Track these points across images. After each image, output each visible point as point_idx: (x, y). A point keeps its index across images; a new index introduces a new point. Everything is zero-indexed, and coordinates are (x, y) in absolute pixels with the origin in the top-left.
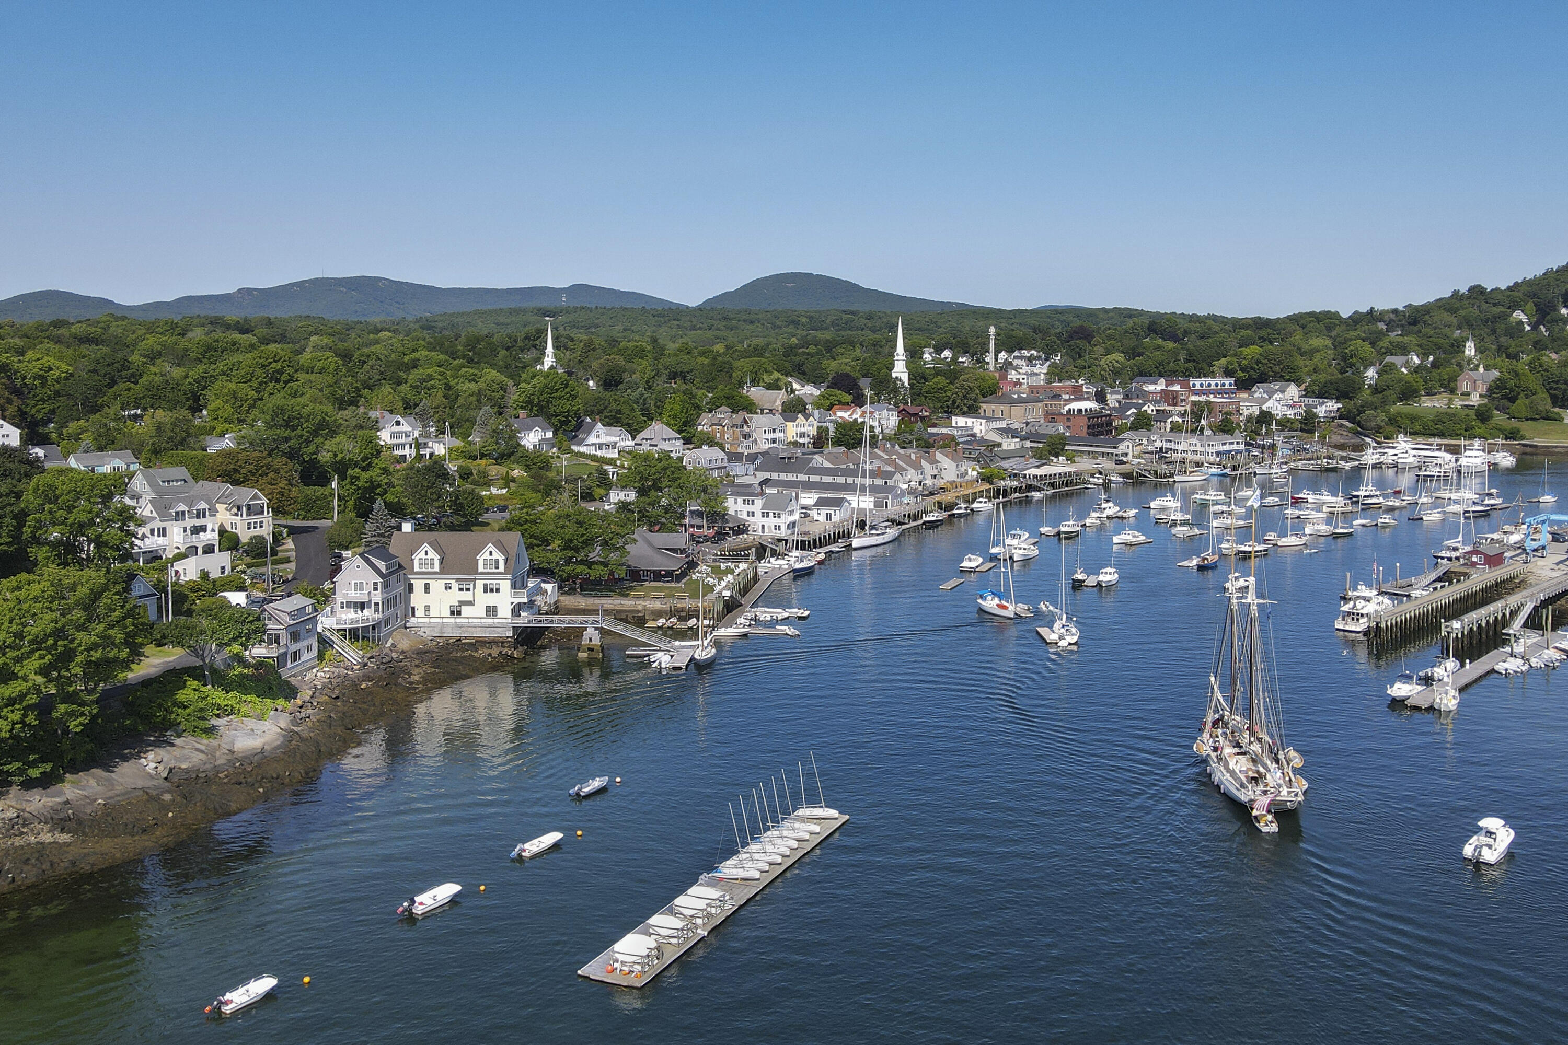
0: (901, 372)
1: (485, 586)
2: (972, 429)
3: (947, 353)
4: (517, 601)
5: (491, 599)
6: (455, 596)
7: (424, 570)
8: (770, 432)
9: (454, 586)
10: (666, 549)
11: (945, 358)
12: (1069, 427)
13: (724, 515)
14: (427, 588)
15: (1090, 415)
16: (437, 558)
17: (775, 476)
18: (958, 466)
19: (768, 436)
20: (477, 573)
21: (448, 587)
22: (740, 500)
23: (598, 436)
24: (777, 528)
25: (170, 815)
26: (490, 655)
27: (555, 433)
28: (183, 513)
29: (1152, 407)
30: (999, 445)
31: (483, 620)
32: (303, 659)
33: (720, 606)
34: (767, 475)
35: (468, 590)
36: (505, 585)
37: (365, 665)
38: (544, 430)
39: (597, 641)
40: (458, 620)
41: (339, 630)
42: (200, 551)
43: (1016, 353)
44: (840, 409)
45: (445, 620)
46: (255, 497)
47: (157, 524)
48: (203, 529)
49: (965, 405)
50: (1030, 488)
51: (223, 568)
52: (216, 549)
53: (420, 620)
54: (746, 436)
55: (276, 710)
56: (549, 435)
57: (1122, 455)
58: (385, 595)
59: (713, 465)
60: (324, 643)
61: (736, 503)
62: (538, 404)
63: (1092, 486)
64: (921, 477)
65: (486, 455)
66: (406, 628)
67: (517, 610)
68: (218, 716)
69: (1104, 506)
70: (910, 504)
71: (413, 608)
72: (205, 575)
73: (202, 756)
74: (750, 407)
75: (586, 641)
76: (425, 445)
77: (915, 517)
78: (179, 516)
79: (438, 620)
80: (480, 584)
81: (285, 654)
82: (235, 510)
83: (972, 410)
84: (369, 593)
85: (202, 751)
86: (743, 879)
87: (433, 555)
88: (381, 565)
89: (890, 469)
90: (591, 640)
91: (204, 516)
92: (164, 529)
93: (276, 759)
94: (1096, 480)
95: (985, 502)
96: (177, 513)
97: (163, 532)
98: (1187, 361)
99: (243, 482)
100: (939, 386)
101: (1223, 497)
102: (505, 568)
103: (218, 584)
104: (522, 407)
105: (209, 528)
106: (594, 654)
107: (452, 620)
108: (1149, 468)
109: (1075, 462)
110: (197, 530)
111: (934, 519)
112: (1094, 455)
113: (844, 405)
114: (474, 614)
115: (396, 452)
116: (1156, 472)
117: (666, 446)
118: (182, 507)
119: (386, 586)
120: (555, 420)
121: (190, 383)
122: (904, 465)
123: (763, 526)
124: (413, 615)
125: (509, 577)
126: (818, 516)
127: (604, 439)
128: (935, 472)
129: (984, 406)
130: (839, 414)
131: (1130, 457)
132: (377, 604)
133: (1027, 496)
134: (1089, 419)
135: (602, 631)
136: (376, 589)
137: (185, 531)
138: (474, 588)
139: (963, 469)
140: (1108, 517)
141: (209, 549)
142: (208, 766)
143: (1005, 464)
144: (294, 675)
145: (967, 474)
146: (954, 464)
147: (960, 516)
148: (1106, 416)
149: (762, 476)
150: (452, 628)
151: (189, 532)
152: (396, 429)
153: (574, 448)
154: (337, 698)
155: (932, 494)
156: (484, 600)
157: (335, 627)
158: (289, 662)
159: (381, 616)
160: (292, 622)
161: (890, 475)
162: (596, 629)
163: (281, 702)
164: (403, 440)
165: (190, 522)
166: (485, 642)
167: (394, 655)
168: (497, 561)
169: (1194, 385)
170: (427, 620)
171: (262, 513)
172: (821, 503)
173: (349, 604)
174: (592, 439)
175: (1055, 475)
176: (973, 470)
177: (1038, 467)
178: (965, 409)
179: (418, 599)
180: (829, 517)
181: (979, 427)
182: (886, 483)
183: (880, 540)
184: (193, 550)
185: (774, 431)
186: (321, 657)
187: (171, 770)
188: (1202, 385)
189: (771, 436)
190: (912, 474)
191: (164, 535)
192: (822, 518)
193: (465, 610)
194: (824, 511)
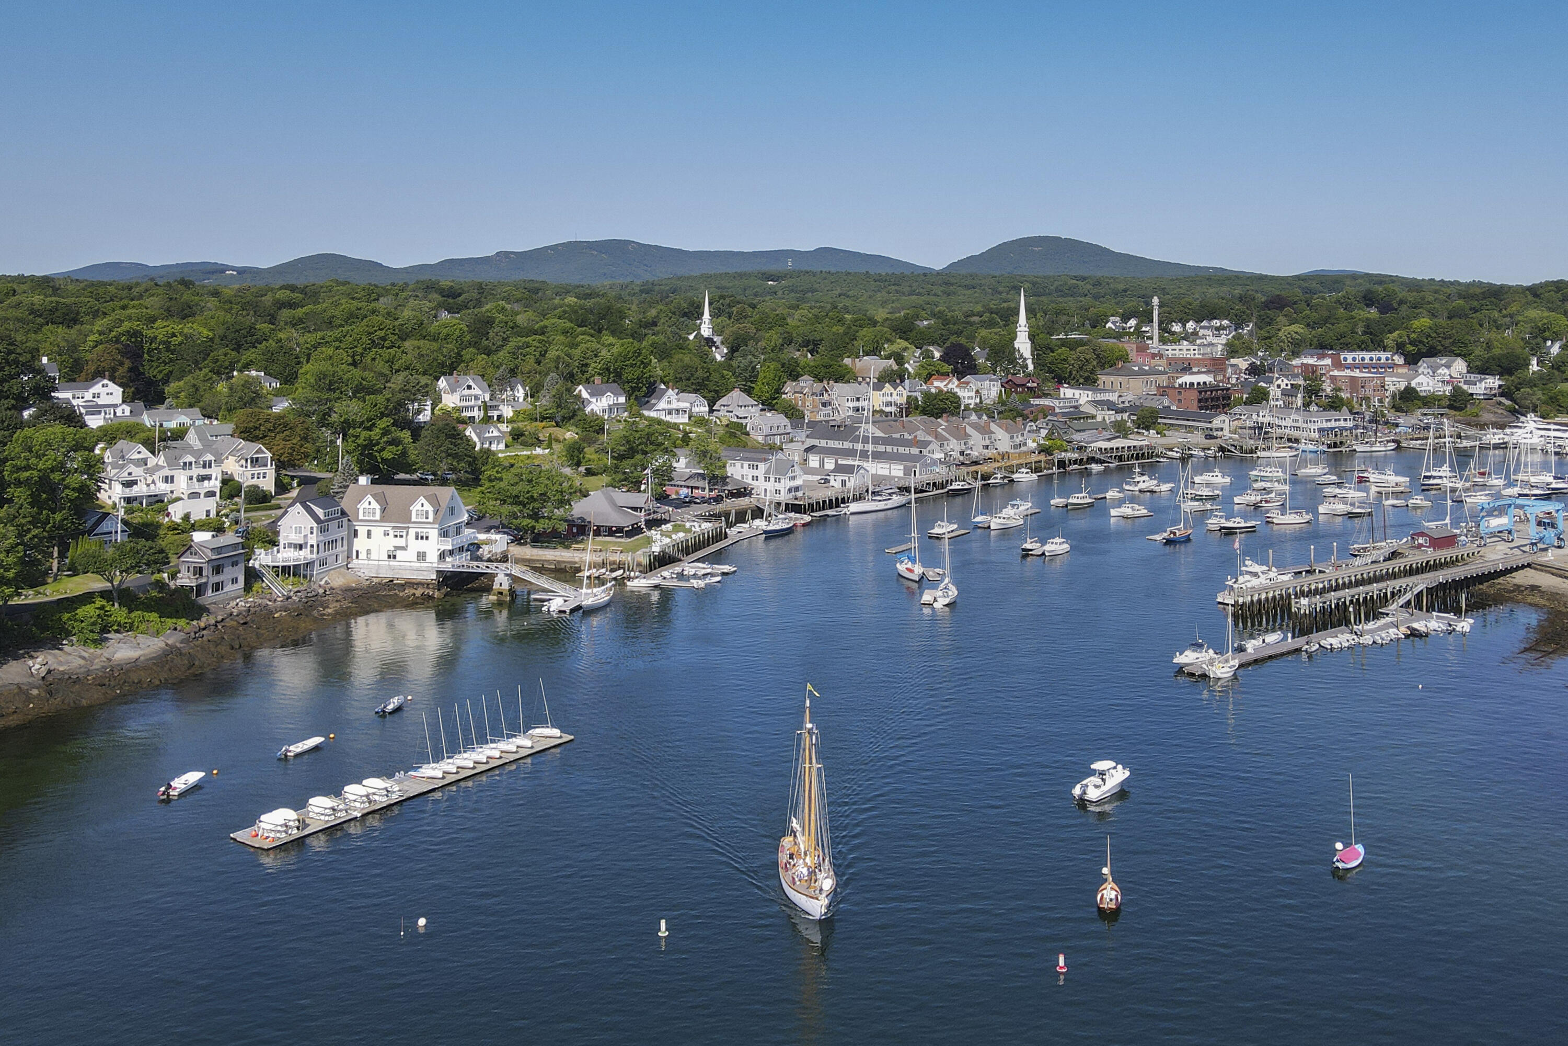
0: (1023, 345)
1: (417, 534)
2: (1077, 401)
3: (1133, 322)
4: (443, 548)
5: (422, 545)
6: (391, 542)
7: (367, 518)
8: (852, 400)
9: (391, 533)
10: (632, 508)
11: (1130, 328)
12: (1180, 401)
13: (724, 479)
14: (369, 534)
15: (1202, 388)
16: (378, 507)
17: (823, 443)
18: (1012, 437)
19: (851, 404)
20: (410, 522)
21: (386, 534)
22: (746, 465)
23: (669, 402)
24: (778, 492)
25: (31, 705)
26: (414, 594)
27: (628, 398)
28: (191, 463)
29: (1286, 381)
30: (1093, 417)
31: (412, 564)
32: (225, 590)
33: (645, 561)
34: (815, 442)
35: (401, 536)
36: (434, 533)
37: (290, 597)
38: (616, 395)
39: (506, 587)
40: (391, 563)
41: (274, 567)
42: (202, 496)
44: (937, 379)
45: (381, 563)
46: (259, 451)
47: (167, 472)
48: (208, 478)
49: (1081, 376)
50: (1092, 460)
51: (208, 512)
52: (218, 494)
53: (360, 562)
54: (824, 405)
55: (175, 629)
56: (622, 400)
57: (1217, 430)
58: (322, 538)
59: (774, 431)
60: (252, 576)
61: (742, 467)
62: (615, 370)
63: (1165, 460)
64: (963, 447)
65: (547, 418)
66: (348, 569)
67: (442, 556)
68: (117, 631)
69: (1138, 479)
70: (940, 473)
71: (357, 552)
72: (186, 517)
73: (82, 662)
74: (843, 376)
75: (496, 586)
76: (495, 408)
77: (943, 486)
78: (187, 466)
79: (376, 563)
80: (412, 532)
81: (206, 584)
82: (243, 462)
83: (1089, 382)
84: (306, 536)
85: (84, 658)
86: (429, 778)
87: (375, 505)
88: (320, 512)
89: (930, 439)
90: (501, 585)
91: (210, 467)
92: (172, 477)
93: (145, 668)
94: (1174, 454)
95: (1027, 473)
96: (185, 464)
97: (169, 479)
98: (1365, 333)
99: (261, 438)
100: (1062, 357)
102: (434, 518)
103: (197, 525)
104: (599, 374)
105: (213, 477)
106: (502, 598)
107: (387, 563)
108: (1235, 443)
109: (1165, 435)
110: (203, 478)
111: (960, 487)
112: (1189, 429)
113: (944, 375)
114: (407, 557)
115: (464, 414)
116: (1242, 447)
117: (741, 412)
118: (189, 458)
119: (323, 530)
120: (627, 387)
122: (947, 436)
123: (766, 490)
124: (357, 557)
125: (437, 526)
126: (835, 482)
127: (675, 405)
128: (987, 442)
129: (1103, 378)
130: (936, 384)
131: (1226, 433)
132: (312, 546)
133: (1086, 468)
134: (1200, 392)
135: (514, 579)
136: (312, 533)
137: (191, 478)
138: (407, 535)
139: (1018, 440)
141: (211, 494)
142: (83, 670)
143: (1077, 437)
144: (215, 603)
145: (1025, 444)
146: (1008, 436)
147: (995, 486)
148: (1223, 390)
149: (810, 442)
150: (386, 572)
151: (195, 480)
152: (466, 392)
153: (646, 413)
154: (245, 623)
155: (976, 463)
156: (416, 546)
157: (270, 564)
158: (210, 591)
159: (314, 556)
160: (214, 557)
161: (926, 444)
162: (507, 575)
163: (182, 623)
164: (473, 403)
165: (196, 471)
166: (414, 584)
167: (321, 591)
168: (427, 512)
169: (1345, 359)
170: (366, 562)
171: (266, 466)
172: (839, 469)
173: (290, 545)
174: (662, 405)
175: (1123, 448)
176: (1034, 441)
177: (1109, 440)
178: (1081, 380)
179: (360, 544)
180: (844, 483)
181: (1082, 397)
182: (921, 452)
183: (881, 506)
184: (194, 495)
185: (858, 399)
186: (248, 588)
187: (49, 672)
188: (1354, 359)
189: (856, 404)
190: (954, 446)
191: (172, 482)
192: (837, 485)
193: (399, 554)
194: (840, 478)
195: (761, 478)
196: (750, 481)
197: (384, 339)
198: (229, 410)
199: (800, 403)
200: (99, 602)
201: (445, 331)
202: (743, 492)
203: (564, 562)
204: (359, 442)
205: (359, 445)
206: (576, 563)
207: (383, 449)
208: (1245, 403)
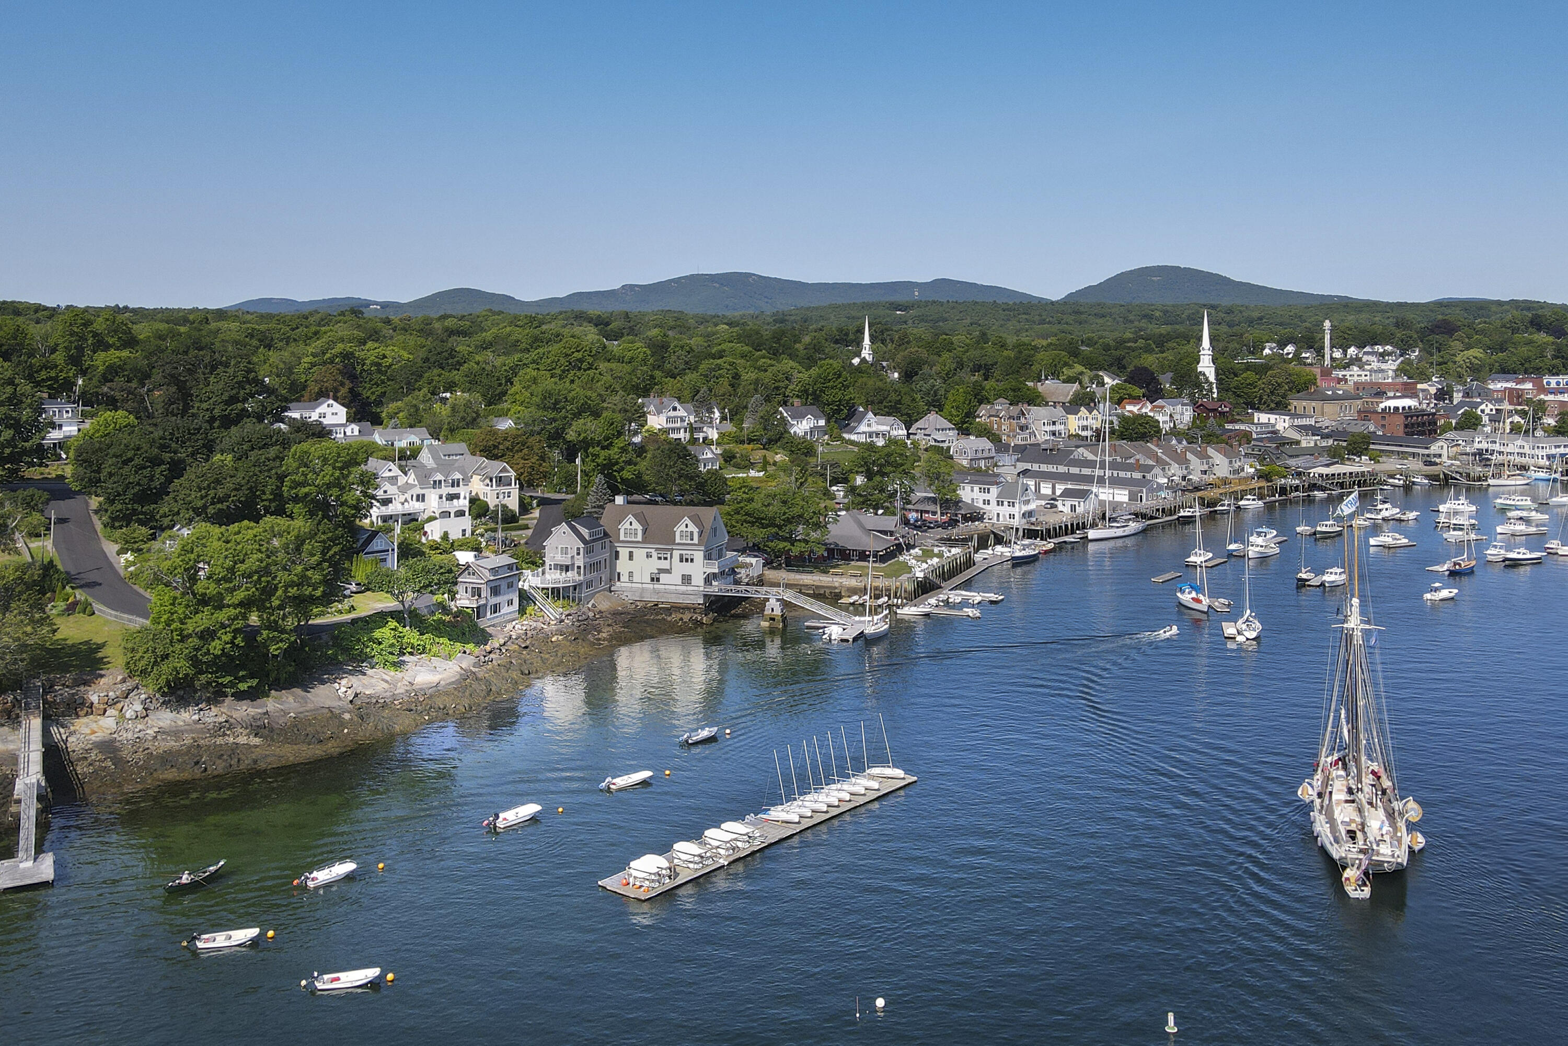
0: (1206, 367)
1: (681, 556)
2: (1274, 426)
3: (1290, 348)
4: (709, 571)
5: (687, 568)
6: (655, 564)
7: (628, 539)
8: (1049, 424)
9: (655, 554)
10: (878, 531)
11: (1288, 354)
12: (1383, 426)
13: (958, 502)
14: (631, 556)
15: (1408, 413)
16: (640, 528)
17: (1035, 467)
18: (1231, 462)
19: (1048, 428)
20: (674, 543)
21: (649, 556)
22: (976, 489)
23: (869, 425)
24: (1012, 516)
25: (346, 731)
26: (681, 619)
27: (828, 421)
28: (440, 482)
29: (1490, 406)
30: (1298, 443)
31: (678, 587)
32: (503, 611)
33: (910, 587)
34: (1028, 466)
35: (666, 559)
36: (699, 556)
37: (562, 621)
38: (817, 418)
39: (778, 612)
40: (656, 586)
41: (543, 589)
42: (452, 515)
43: (1367, 349)
44: (1130, 403)
45: (644, 586)
46: (504, 470)
47: (418, 491)
48: (457, 496)
49: (1272, 401)
50: (1313, 487)
51: (464, 531)
52: (467, 514)
53: (623, 585)
54: (1022, 428)
55: (465, 652)
56: (822, 423)
57: (1435, 456)
58: (588, 560)
59: (980, 455)
60: (525, 598)
61: (972, 491)
62: (814, 392)
63: (1389, 487)
64: (1185, 472)
65: (754, 440)
66: (611, 591)
67: (708, 580)
68: (411, 654)
69: (1380, 507)
70: (1166, 498)
71: (619, 574)
72: (445, 536)
73: (386, 685)
74: (1035, 399)
75: (767, 612)
76: (700, 430)
77: (1171, 512)
78: (437, 484)
79: (640, 585)
80: (676, 554)
81: (485, 605)
82: (488, 481)
83: (1280, 407)
84: (573, 557)
85: (387, 682)
86: (783, 822)
87: (637, 526)
88: (585, 532)
89: (1151, 463)
90: (773, 610)
91: (458, 485)
92: (423, 495)
93: (447, 694)
94: (1397, 481)
95: (1254, 500)
96: (435, 482)
97: (421, 498)
98: (1555, 357)
99: (501, 457)
100: (1248, 381)
101: (1529, 503)
102: (699, 540)
103: (456, 544)
104: (798, 396)
105: (462, 496)
106: (775, 624)
107: (651, 586)
108: (1461, 470)
109: (1379, 462)
110: (452, 497)
111: (1190, 514)
112: (1402, 455)
113: (1135, 399)
114: (671, 581)
115: (671, 436)
116: (1468, 475)
117: (939, 436)
118: (439, 477)
119: (588, 551)
120: (827, 409)
121: (506, 370)
122: (1168, 460)
123: (998, 515)
124: (619, 579)
125: (703, 548)
126: (1064, 507)
127: (875, 428)
128: (1205, 467)
129: (1295, 403)
130: (1129, 408)
131: (1444, 458)
132: (579, 567)
133: (1309, 496)
134: (1406, 417)
135: (785, 604)
136: (578, 554)
137: (441, 497)
138: (671, 557)
139: (1237, 465)
140: (1383, 519)
141: (460, 514)
142: (388, 694)
143: (1292, 462)
144: (493, 626)
145: (1243, 470)
146: (1226, 461)
147: (1222, 513)
148: (1429, 415)
149: (1022, 466)
150: (651, 594)
151: (444, 498)
152: (672, 414)
153: (846, 436)
154: (526, 647)
155: (1197, 489)
156: (680, 569)
157: (539, 586)
158: (489, 613)
159: (582, 578)
160: (492, 578)
161: (1149, 469)
162: (778, 600)
163: (470, 647)
164: (678, 425)
165: (446, 490)
166: (680, 608)
167: (591, 614)
168: (692, 533)
169: (1548, 383)
170: (629, 585)
171: (510, 484)
172: (1067, 494)
173: (557, 566)
174: (863, 428)
175: (1345, 474)
176: (1251, 466)
177: (1327, 465)
178: (1273, 405)
179: (623, 566)
180: (1073, 508)
181: (1281, 423)
182: (1144, 477)
183: (1120, 532)
184: (446, 514)
185: (1054, 423)
186: (522, 611)
187: (356, 695)
188: (1558, 383)
189: (1052, 428)
190: (1176, 470)
191: (423, 500)
192: (1067, 509)
193: (664, 578)
194: (1068, 503)
195: (993, 502)
196: (981, 505)
197: (581, 361)
198: (452, 430)
199: (996, 426)
200: (393, 624)
201: (630, 354)
202: (976, 516)
203: (823, 587)
204: (599, 461)
205: (598, 465)
206: (836, 588)
207: (622, 469)
208: (1456, 429)
